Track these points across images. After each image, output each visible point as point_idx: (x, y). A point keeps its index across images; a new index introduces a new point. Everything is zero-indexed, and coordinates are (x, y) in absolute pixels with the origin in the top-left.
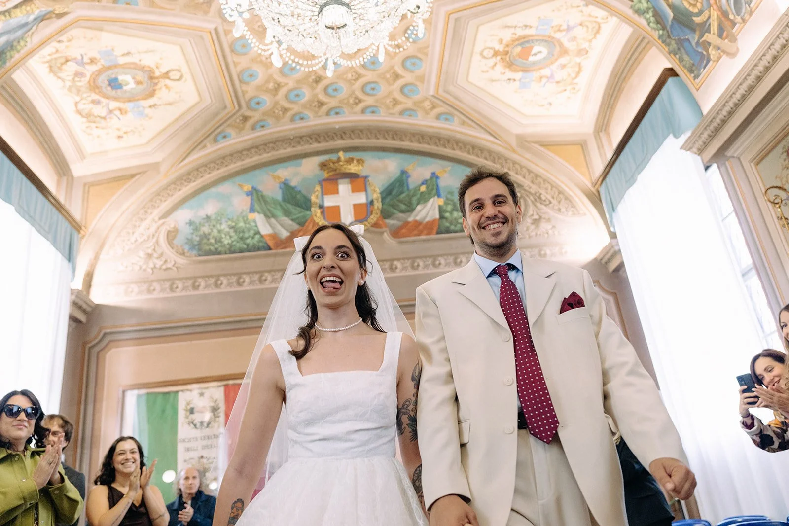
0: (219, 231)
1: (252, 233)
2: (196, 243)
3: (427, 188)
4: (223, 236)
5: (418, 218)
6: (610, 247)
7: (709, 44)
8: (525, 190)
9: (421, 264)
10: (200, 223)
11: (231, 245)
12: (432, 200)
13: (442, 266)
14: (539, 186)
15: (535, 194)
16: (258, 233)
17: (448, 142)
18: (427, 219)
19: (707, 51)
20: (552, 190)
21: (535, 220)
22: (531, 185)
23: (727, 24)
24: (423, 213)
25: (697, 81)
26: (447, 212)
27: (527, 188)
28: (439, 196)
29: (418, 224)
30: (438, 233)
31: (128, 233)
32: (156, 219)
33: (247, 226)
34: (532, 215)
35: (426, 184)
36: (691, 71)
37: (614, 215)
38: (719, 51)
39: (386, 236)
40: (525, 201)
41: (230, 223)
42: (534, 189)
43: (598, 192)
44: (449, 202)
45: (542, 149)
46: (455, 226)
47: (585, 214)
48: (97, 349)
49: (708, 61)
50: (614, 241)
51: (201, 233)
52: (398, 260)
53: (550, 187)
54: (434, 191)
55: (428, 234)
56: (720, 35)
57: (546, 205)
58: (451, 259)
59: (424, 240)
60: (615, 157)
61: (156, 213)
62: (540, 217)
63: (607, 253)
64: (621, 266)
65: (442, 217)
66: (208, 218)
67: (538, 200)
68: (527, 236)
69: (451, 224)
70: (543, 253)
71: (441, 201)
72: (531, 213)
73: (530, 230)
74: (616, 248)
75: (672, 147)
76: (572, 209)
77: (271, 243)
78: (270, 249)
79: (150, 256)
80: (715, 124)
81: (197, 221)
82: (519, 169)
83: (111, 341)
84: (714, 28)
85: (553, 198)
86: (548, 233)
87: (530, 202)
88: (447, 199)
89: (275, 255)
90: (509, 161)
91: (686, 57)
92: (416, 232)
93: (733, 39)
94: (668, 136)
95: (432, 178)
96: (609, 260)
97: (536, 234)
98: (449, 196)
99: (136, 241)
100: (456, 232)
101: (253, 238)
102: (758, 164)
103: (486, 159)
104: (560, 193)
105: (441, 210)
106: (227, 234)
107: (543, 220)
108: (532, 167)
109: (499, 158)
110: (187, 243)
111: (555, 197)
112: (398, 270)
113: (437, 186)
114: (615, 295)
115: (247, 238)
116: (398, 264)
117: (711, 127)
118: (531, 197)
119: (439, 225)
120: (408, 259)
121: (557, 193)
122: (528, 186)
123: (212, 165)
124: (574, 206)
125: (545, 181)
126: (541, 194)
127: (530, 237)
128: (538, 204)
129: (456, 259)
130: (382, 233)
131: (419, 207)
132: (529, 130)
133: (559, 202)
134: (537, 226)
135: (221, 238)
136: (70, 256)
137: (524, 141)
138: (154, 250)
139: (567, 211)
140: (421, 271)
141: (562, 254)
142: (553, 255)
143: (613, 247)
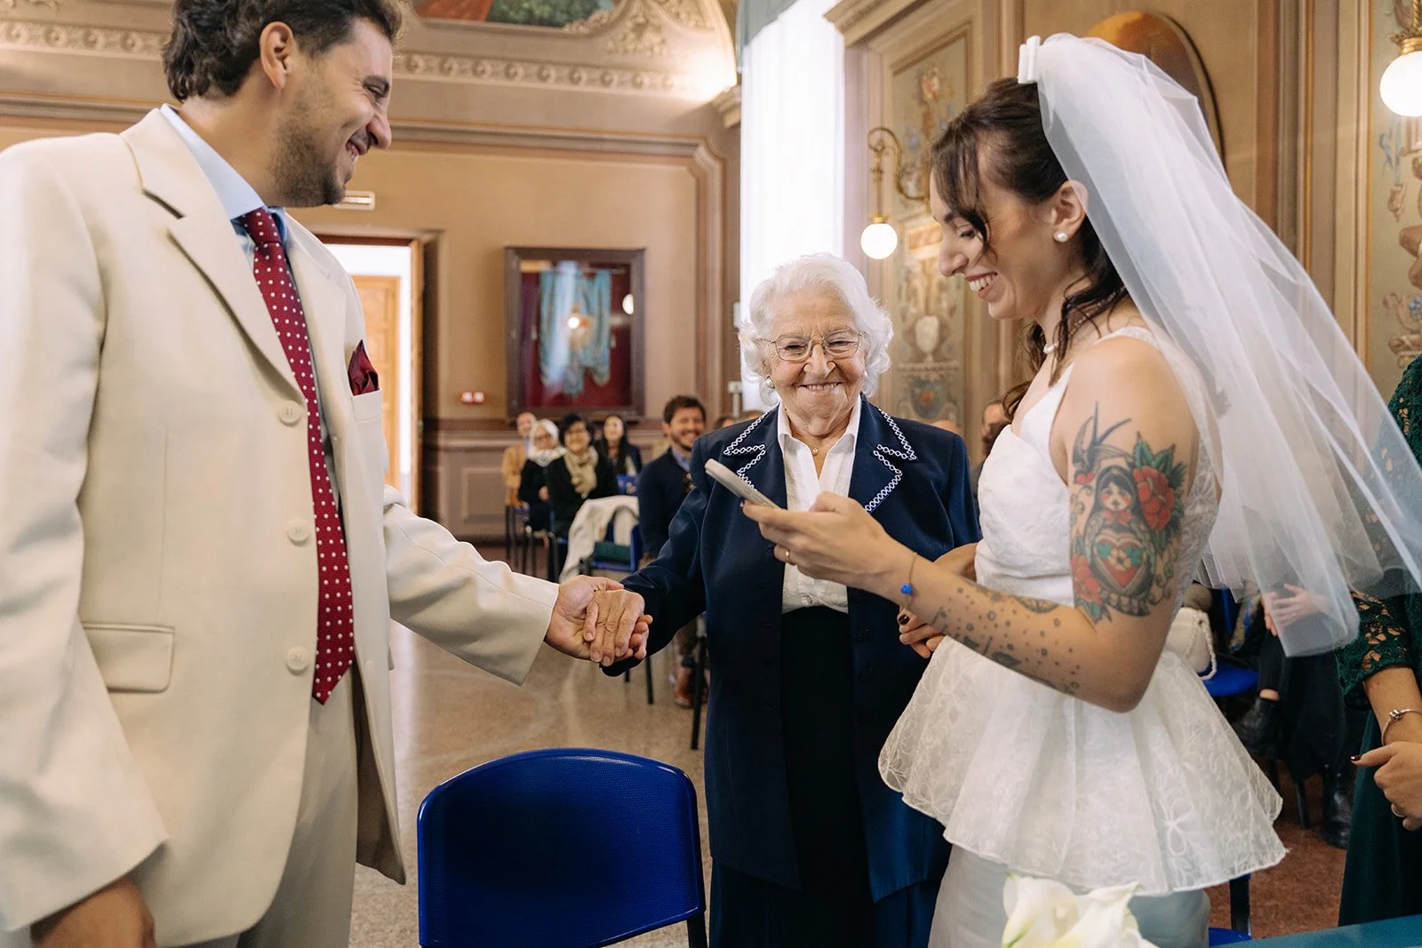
6: (732, 94)
9: (455, 66)
13: (485, 76)
21: (638, 25)
30: (490, 19)
34: (636, 16)
37: (746, 50)
46: (517, 12)
47: (712, 29)
50: (739, 87)
52: (421, 53)
55: (475, 18)
58: (502, 66)
59: (465, 28)
62: (647, 22)
63: (726, 100)
64: (737, 126)
68: (621, 49)
69: (510, 8)
70: (638, 80)
72: (634, 11)
73: (628, 42)
74: (737, 100)
76: (697, 18)
86: (652, 50)
92: (453, 12)
96: (727, 111)
97: (635, 50)
100: (515, 22)
102: (896, 73)
107: (649, 28)
112: (418, 71)
114: (723, 162)
116: (420, 62)
119: (492, 8)
120: (437, 54)
124: (700, 13)
127: (626, 51)
129: (508, 68)
134: (640, 36)
139: (689, 19)
140: (452, 78)
141: (665, 86)
142: (652, 86)
143: (733, 96)
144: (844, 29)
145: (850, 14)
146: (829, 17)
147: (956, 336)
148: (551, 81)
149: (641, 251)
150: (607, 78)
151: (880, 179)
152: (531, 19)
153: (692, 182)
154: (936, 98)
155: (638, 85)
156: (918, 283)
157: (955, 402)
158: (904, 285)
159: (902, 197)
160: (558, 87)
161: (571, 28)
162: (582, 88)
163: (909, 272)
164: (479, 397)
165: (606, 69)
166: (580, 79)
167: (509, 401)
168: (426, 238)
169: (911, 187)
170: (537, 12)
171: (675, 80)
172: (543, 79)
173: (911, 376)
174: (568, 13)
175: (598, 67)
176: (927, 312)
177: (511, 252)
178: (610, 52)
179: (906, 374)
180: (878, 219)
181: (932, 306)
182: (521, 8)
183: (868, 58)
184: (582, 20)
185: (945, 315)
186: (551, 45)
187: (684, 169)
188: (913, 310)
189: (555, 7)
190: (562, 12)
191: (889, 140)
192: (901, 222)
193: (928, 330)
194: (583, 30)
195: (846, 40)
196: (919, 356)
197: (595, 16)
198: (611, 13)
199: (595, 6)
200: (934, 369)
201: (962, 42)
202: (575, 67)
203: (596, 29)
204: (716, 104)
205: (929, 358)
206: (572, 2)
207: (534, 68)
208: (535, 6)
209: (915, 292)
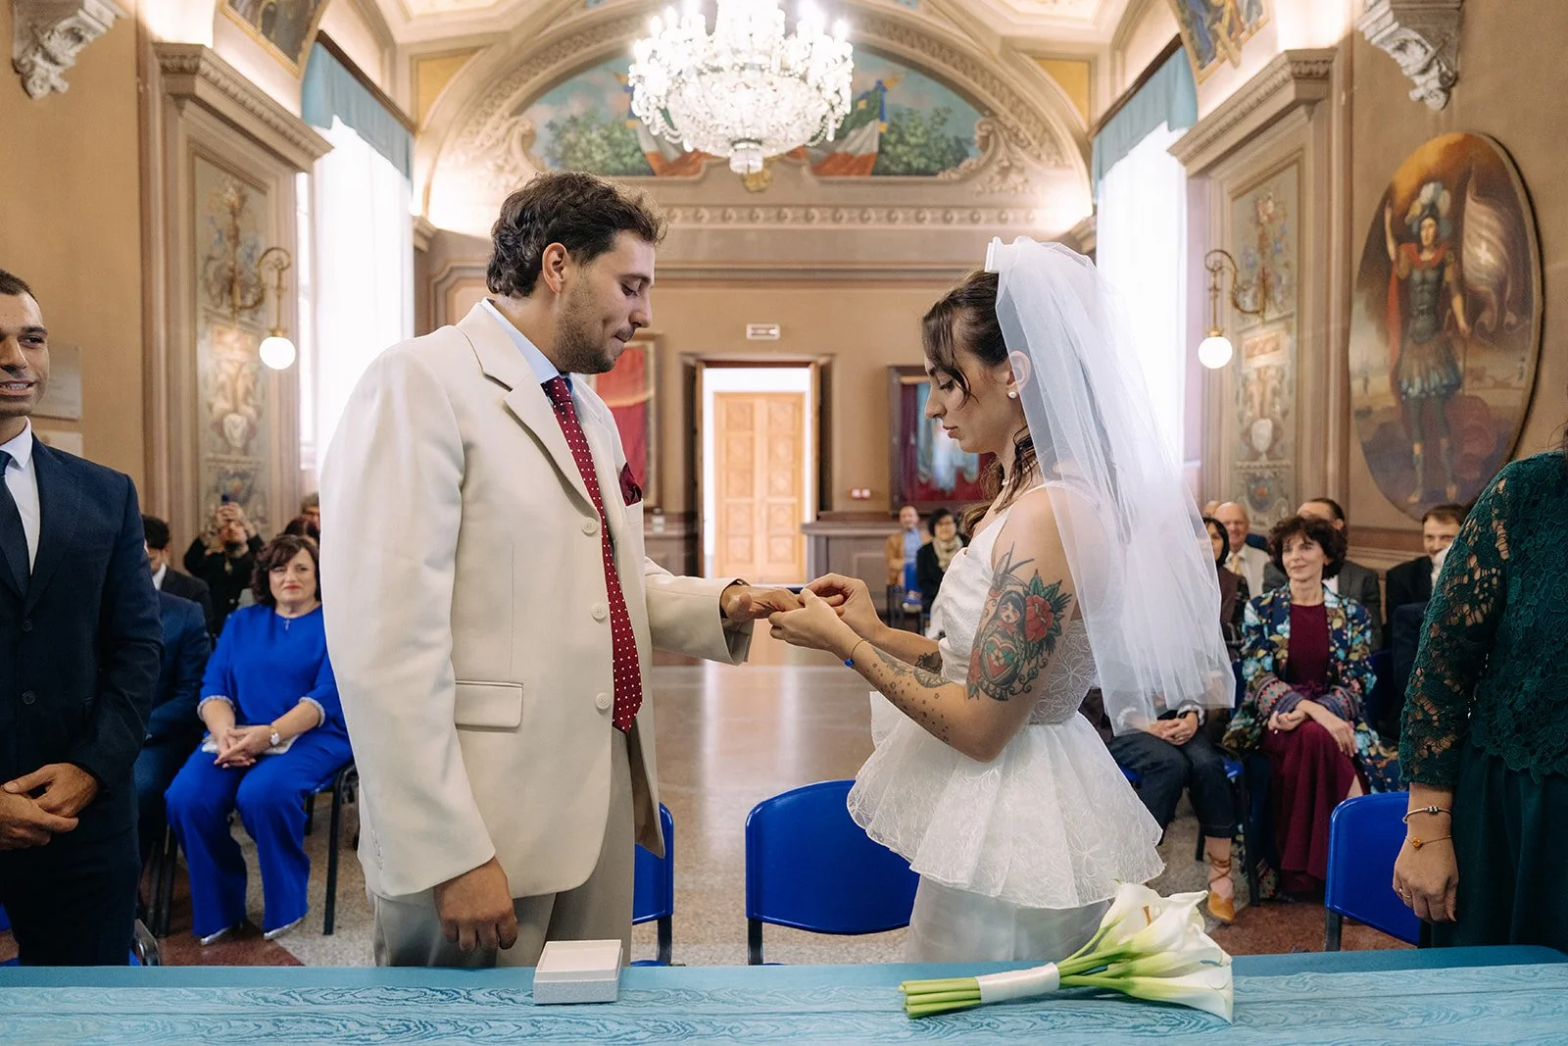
0: (589, 142)
1: (630, 149)
2: (558, 156)
3: (868, 104)
4: (593, 149)
5: (850, 149)
7: (1219, 36)
8: (999, 122)
9: (845, 215)
10: (563, 128)
11: (604, 164)
12: (871, 124)
13: (871, 222)
14: (1020, 118)
15: (1012, 128)
16: (638, 149)
17: (908, 32)
18: (862, 152)
19: (1216, 41)
20: (1035, 125)
21: (1003, 168)
22: (1009, 114)
23: (1237, 25)
24: (857, 143)
25: (1203, 71)
26: (890, 143)
27: (1002, 119)
28: (882, 119)
29: (848, 157)
30: (874, 173)
31: (471, 132)
32: (507, 114)
33: (626, 137)
34: (1001, 161)
35: (866, 98)
36: (1199, 58)
37: (1100, 183)
38: (1225, 51)
39: (805, 171)
40: (996, 138)
41: (602, 131)
42: (1012, 120)
43: (1092, 142)
44: (894, 129)
45: (1032, 62)
46: (897, 165)
47: (1071, 167)
48: (442, 288)
49: (1214, 56)
50: (1095, 216)
51: (565, 141)
52: (817, 206)
53: (1033, 121)
54: (876, 112)
56: (1230, 33)
57: (1023, 148)
58: (884, 213)
59: (853, 183)
60: (1133, 90)
61: (506, 105)
62: (1011, 165)
65: (881, 151)
66: (574, 120)
67: (1013, 138)
68: (988, 190)
69: (892, 162)
70: (1004, 216)
71: (882, 127)
72: (1000, 156)
73: (994, 183)
74: (1093, 228)
75: (1161, 139)
76: (1057, 157)
77: (655, 166)
78: (654, 174)
79: (500, 169)
81: (560, 123)
83: (459, 279)
84: (1226, 20)
85: (1034, 137)
86: (1016, 189)
87: (1001, 138)
88: (893, 125)
89: (660, 184)
91: (1196, 36)
92: (843, 170)
93: (1239, 47)
94: (1164, 120)
95: (876, 89)
96: (1085, 238)
97: (1001, 190)
98: (895, 120)
99: (482, 145)
100: (896, 174)
101: (632, 155)
102: (1234, 199)
103: (955, 67)
104: (1047, 130)
105: (882, 140)
106: (599, 146)
107: (1014, 170)
108: (1016, 86)
109: (973, 67)
110: (546, 155)
111: (1038, 135)
112: (813, 221)
113: (882, 102)
115: (625, 155)
116: (814, 211)
118: (1006, 134)
119: (876, 163)
120: (830, 206)
121: (1041, 130)
122: (1005, 116)
123: (579, 38)
124: (1059, 153)
125: (1029, 109)
126: (1019, 130)
127: (992, 192)
128: (1013, 146)
129: (890, 214)
130: (800, 166)
131: (852, 133)
132: (1021, 32)
133: (1041, 145)
134: (1005, 178)
135: (591, 152)
136: (408, 173)
137: (1011, 48)
138: (506, 160)
139: (1049, 160)
140: (844, 226)
141: (1028, 220)
142: (1016, 220)
143: (1089, 226)
144: (1185, 162)
145: (1190, 148)
146: (1173, 150)
147: (1288, 437)
148: (926, 222)
150: (976, 217)
151: (1216, 297)
152: (909, 171)
154: (1271, 219)
155: (1003, 221)
156: (1255, 389)
157: (1287, 498)
158: (1242, 391)
159: (1238, 311)
160: (933, 227)
161: (944, 175)
162: (954, 226)
163: (1246, 379)
164: (866, 493)
165: (974, 208)
166: (952, 218)
167: (892, 497)
168: (822, 361)
169: (1248, 302)
170: (915, 164)
171: (1036, 214)
172: (920, 221)
173: (1247, 474)
174: (941, 162)
175: (967, 207)
176: (1262, 416)
177: (892, 370)
178: (979, 194)
179: (1243, 471)
180: (1213, 333)
181: (1267, 411)
182: (901, 162)
183: (1211, 185)
184: (953, 168)
185: (1278, 417)
186: (927, 192)
188: (1249, 414)
189: (929, 159)
190: (936, 162)
191: (1226, 262)
192: (1239, 333)
193: (1263, 431)
194: (954, 176)
195: (1188, 171)
196: (1255, 455)
197: (966, 163)
198: (979, 160)
199: (966, 155)
200: (1268, 467)
201: (1294, 168)
202: (947, 209)
203: (966, 174)
204: (1073, 232)
205: (1264, 457)
206: (944, 153)
207: (912, 212)
208: (912, 159)
209: (1251, 397)
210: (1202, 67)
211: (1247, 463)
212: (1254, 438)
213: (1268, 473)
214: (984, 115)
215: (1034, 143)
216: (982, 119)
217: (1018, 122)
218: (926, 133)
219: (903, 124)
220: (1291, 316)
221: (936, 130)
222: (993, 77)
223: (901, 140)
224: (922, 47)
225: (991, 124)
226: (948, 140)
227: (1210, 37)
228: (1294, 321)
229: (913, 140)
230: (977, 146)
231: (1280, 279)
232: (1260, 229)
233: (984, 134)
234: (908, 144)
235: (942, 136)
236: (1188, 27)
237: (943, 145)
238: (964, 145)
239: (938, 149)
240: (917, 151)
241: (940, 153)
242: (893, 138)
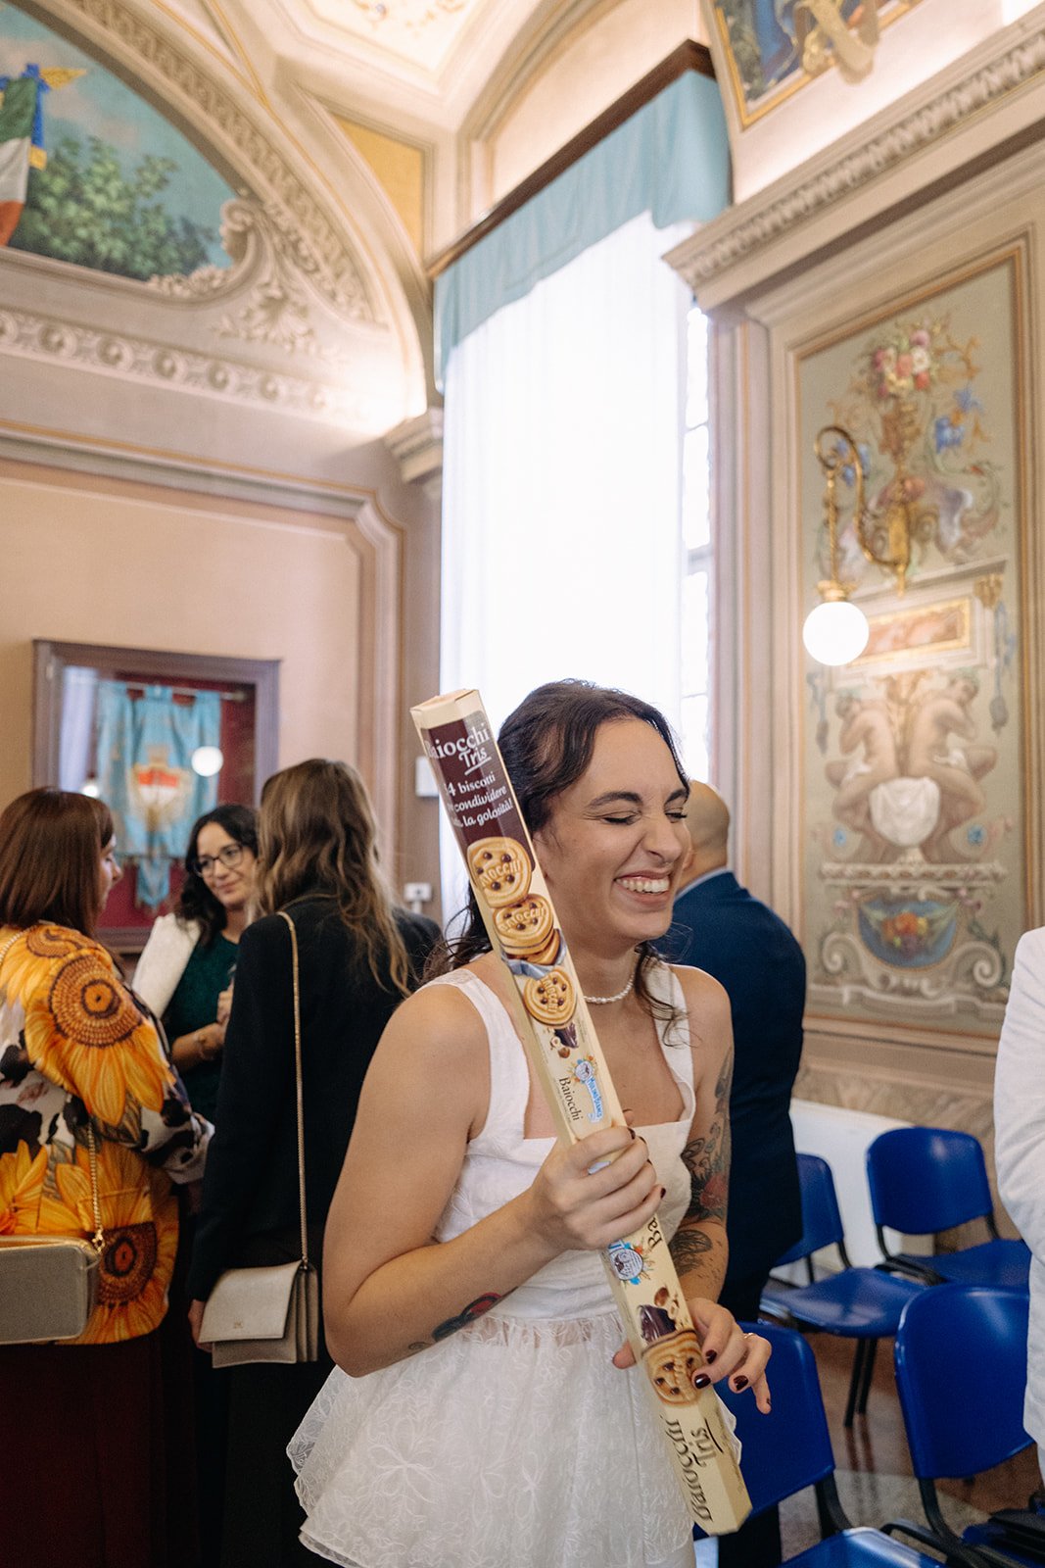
3: (6, 103)
6: (421, 425)
7: (814, 22)
8: (264, 213)
12: (13, 144)
14: (302, 214)
15: (288, 233)
19: (802, 38)
20: (327, 238)
21: (271, 299)
22: (283, 206)
25: (752, 105)
26: (51, 194)
27: (272, 212)
28: (36, 141)
30: (17, 243)
34: (267, 285)
35: (4, 90)
36: (748, 75)
37: (454, 353)
38: (828, 52)
40: (259, 242)
42: (287, 219)
43: (432, 285)
44: (63, 169)
45: (331, 122)
46: (66, 242)
47: (385, 327)
49: (796, 65)
50: (435, 413)
53: (324, 231)
54: (25, 122)
56: (846, 11)
57: (307, 272)
58: (35, 328)
62: (285, 298)
63: (412, 436)
64: (436, 473)
65: (32, 204)
67: (290, 250)
68: (243, 334)
69: (55, 232)
70: (270, 387)
71: (39, 158)
72: (265, 277)
73: (254, 323)
74: (436, 432)
80: (756, 231)
82: (264, 153)
85: (326, 258)
86: (293, 343)
87: (269, 251)
88: (58, 157)
90: (243, 120)
91: (748, 30)
93: (871, 37)
94: (639, 212)
95: (24, 79)
96: (412, 453)
97: (266, 337)
98: (64, 151)
100: (64, 258)
102: (803, 358)
103: (185, 87)
104: (347, 253)
105: (35, 184)
107: (289, 308)
108: (295, 157)
109: (220, 102)
111: (333, 257)
113: (38, 109)
114: (401, 533)
117: (746, 235)
118: (276, 239)
119: (20, 226)
121: (337, 251)
122: (276, 206)
124: (367, 298)
125: (317, 208)
126: (299, 240)
127: (250, 339)
128: (288, 263)
129: (47, 332)
132: (314, 60)
133: (338, 276)
134: (273, 318)
137: (292, 81)
139: (351, 306)
141: (311, 403)
142: (292, 400)
143: (429, 427)
144: (700, 282)
145: (725, 249)
146: (675, 259)
148: (122, 366)
149: (275, 664)
150: (220, 377)
151: (836, 520)
152: (88, 257)
153: (353, 560)
155: (272, 396)
160: (134, 377)
161: (160, 284)
162: (176, 385)
165: (218, 360)
166: (173, 370)
170: (103, 248)
171: (328, 395)
172: (110, 360)
173: (859, 888)
174: (156, 258)
175: (205, 356)
177: (44, 650)
178: (225, 334)
180: (833, 593)
182: (74, 237)
184: (177, 275)
186: (124, 306)
187: (340, 538)
189: (133, 245)
190: (145, 255)
194: (178, 289)
196: (890, 851)
197: (202, 272)
198: (227, 273)
199: (202, 257)
200: (927, 876)
201: (1003, 274)
202: (165, 349)
203: (201, 294)
204: (390, 442)
205: (916, 855)
206: (162, 242)
207: (95, 341)
208: (97, 238)
209: (867, 735)
210: (754, 95)
211: (860, 867)
212: (877, 815)
213: (924, 890)
214: (239, 196)
215: (327, 270)
216: (233, 200)
217: (297, 225)
218: (126, 194)
219: (83, 162)
220: (999, 568)
221: (148, 195)
222: (256, 131)
223: (74, 194)
224: (124, 31)
225: (251, 214)
226: (169, 222)
227: (787, 28)
228: (1009, 578)
229: (100, 201)
230: (224, 246)
231: (956, 499)
232: (887, 408)
233: (239, 228)
234: (90, 205)
235: (158, 209)
236: (727, 13)
237: (162, 229)
238: (201, 238)
239: (149, 233)
240: (107, 225)
241: (152, 239)
242: (59, 185)
